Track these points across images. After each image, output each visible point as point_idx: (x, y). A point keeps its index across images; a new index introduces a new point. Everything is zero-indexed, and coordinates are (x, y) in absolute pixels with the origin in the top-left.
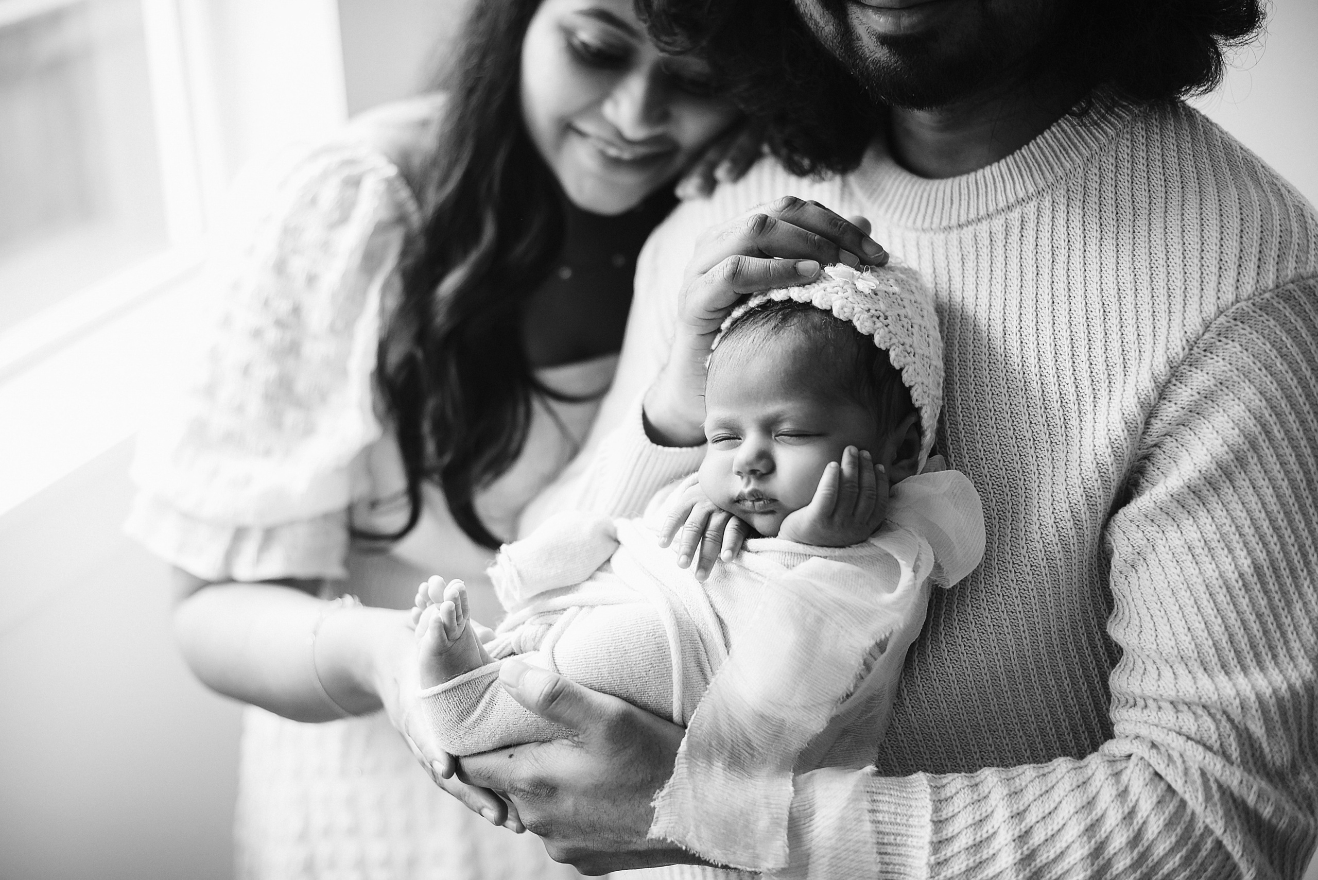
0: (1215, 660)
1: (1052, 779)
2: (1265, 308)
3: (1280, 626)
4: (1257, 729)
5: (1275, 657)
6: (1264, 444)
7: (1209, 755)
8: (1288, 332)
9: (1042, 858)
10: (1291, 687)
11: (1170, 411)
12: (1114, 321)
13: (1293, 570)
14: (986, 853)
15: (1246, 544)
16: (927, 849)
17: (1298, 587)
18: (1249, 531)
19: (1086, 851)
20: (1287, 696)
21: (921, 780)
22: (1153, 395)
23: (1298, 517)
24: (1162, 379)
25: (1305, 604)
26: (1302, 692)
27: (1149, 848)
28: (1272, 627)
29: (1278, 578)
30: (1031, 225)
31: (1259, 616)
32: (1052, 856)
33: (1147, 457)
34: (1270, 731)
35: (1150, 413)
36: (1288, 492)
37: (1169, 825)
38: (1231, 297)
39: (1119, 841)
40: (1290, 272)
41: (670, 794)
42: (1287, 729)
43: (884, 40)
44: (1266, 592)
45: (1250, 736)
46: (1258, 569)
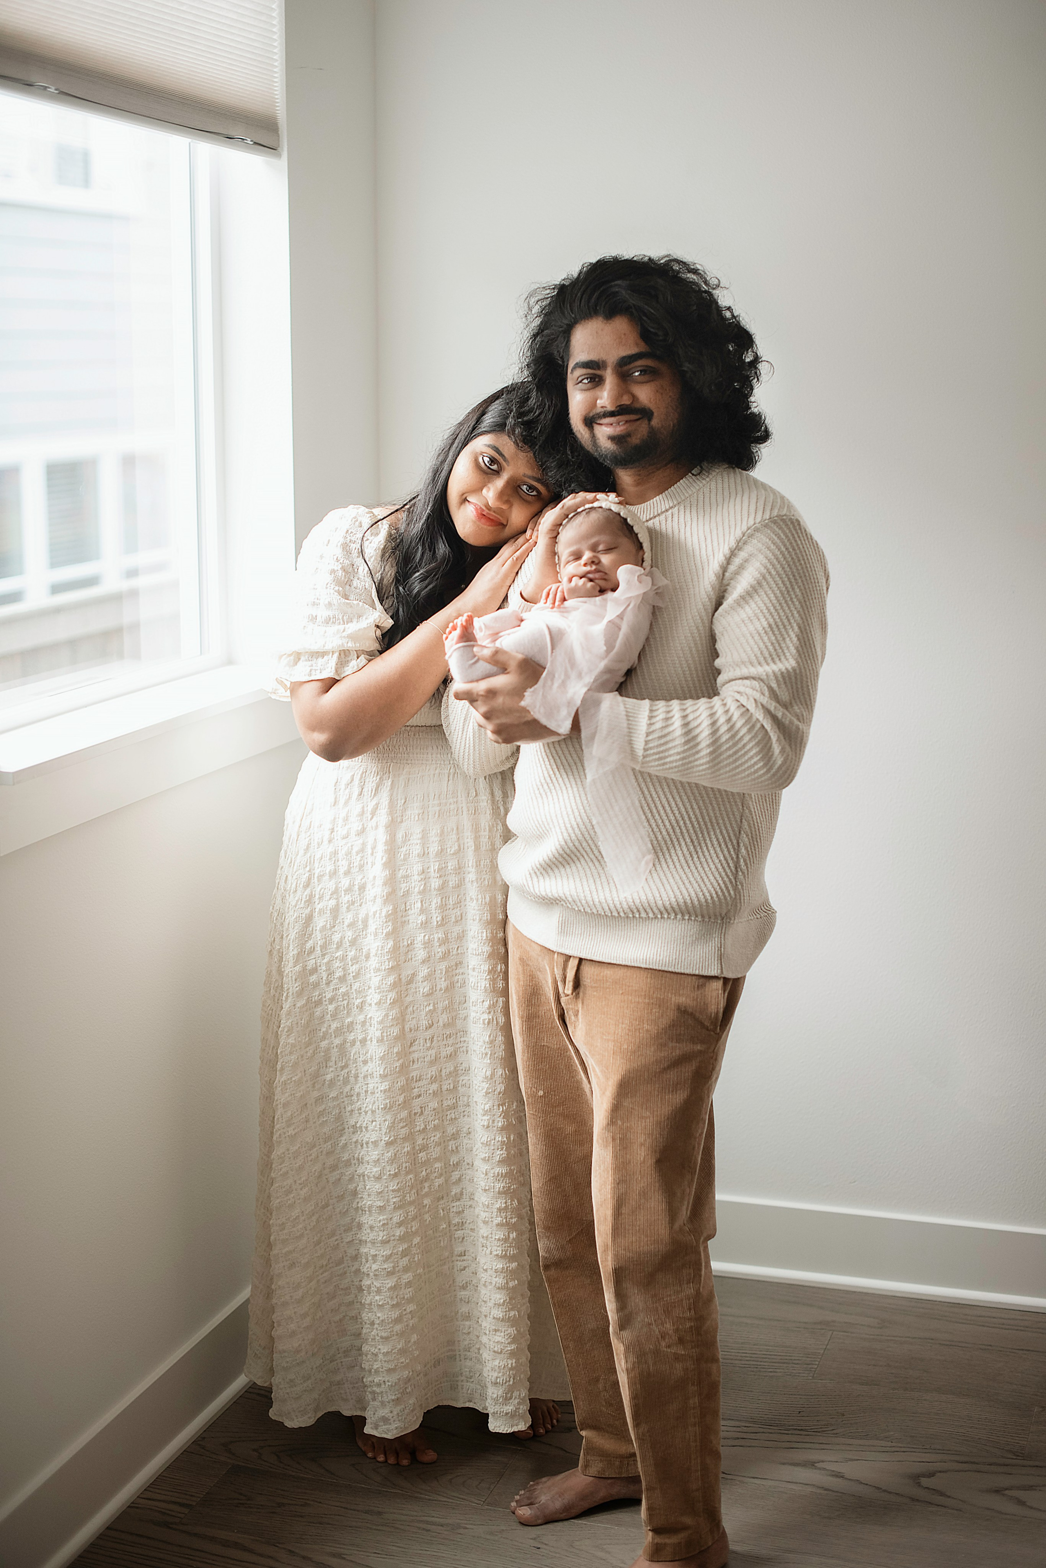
0: (756, 661)
1: (698, 705)
2: (766, 526)
3: (781, 648)
4: (774, 685)
5: (780, 659)
6: (768, 577)
7: (755, 692)
8: (776, 535)
9: (692, 725)
10: (786, 669)
11: (732, 568)
12: (709, 540)
13: (784, 626)
14: (670, 722)
15: (765, 617)
16: (647, 718)
17: (787, 633)
18: (765, 611)
19: (710, 722)
20: (785, 671)
21: (647, 702)
22: (725, 562)
23: (785, 605)
24: (728, 556)
25: (791, 639)
26: (791, 671)
27: (734, 724)
28: (778, 648)
29: (779, 629)
30: (676, 516)
31: (772, 644)
32: (696, 725)
33: (725, 591)
34: (779, 685)
35: (724, 569)
36: (780, 595)
37: (742, 715)
38: (752, 523)
39: (722, 720)
40: (775, 513)
41: (533, 692)
42: (786, 686)
43: (612, 438)
44: (774, 635)
45: (771, 687)
46: (770, 626)
